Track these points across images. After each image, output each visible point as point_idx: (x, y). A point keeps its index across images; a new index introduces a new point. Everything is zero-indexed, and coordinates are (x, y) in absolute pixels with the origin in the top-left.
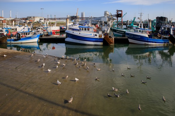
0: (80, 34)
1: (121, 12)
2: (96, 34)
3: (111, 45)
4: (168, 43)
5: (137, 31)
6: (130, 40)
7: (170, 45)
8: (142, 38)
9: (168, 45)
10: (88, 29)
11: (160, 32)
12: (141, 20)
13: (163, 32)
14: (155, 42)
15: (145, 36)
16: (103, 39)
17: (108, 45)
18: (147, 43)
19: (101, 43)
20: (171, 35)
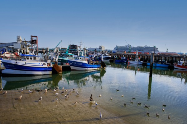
0: (26, 64)
1: (36, 38)
2: (44, 63)
3: (60, 73)
4: (100, 67)
5: (79, 59)
6: (72, 68)
7: (101, 69)
8: (83, 65)
9: (100, 69)
10: (34, 57)
11: (93, 59)
12: (81, 49)
13: (96, 59)
14: (92, 68)
15: (85, 63)
16: (52, 68)
17: (57, 74)
18: (86, 69)
19: (50, 72)
20: (101, 61)
